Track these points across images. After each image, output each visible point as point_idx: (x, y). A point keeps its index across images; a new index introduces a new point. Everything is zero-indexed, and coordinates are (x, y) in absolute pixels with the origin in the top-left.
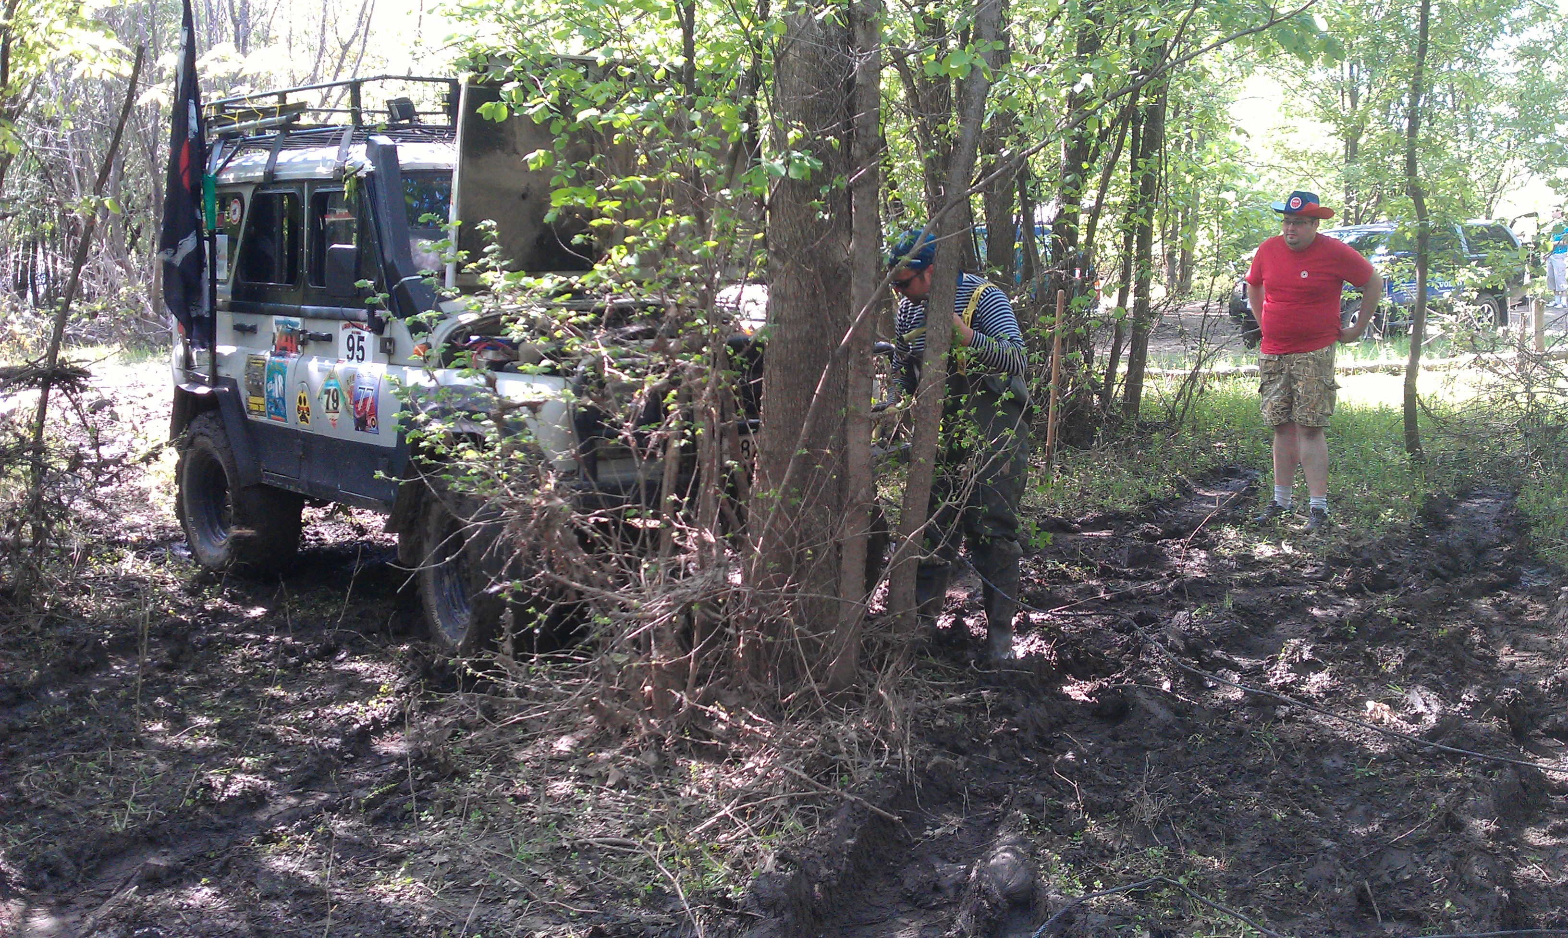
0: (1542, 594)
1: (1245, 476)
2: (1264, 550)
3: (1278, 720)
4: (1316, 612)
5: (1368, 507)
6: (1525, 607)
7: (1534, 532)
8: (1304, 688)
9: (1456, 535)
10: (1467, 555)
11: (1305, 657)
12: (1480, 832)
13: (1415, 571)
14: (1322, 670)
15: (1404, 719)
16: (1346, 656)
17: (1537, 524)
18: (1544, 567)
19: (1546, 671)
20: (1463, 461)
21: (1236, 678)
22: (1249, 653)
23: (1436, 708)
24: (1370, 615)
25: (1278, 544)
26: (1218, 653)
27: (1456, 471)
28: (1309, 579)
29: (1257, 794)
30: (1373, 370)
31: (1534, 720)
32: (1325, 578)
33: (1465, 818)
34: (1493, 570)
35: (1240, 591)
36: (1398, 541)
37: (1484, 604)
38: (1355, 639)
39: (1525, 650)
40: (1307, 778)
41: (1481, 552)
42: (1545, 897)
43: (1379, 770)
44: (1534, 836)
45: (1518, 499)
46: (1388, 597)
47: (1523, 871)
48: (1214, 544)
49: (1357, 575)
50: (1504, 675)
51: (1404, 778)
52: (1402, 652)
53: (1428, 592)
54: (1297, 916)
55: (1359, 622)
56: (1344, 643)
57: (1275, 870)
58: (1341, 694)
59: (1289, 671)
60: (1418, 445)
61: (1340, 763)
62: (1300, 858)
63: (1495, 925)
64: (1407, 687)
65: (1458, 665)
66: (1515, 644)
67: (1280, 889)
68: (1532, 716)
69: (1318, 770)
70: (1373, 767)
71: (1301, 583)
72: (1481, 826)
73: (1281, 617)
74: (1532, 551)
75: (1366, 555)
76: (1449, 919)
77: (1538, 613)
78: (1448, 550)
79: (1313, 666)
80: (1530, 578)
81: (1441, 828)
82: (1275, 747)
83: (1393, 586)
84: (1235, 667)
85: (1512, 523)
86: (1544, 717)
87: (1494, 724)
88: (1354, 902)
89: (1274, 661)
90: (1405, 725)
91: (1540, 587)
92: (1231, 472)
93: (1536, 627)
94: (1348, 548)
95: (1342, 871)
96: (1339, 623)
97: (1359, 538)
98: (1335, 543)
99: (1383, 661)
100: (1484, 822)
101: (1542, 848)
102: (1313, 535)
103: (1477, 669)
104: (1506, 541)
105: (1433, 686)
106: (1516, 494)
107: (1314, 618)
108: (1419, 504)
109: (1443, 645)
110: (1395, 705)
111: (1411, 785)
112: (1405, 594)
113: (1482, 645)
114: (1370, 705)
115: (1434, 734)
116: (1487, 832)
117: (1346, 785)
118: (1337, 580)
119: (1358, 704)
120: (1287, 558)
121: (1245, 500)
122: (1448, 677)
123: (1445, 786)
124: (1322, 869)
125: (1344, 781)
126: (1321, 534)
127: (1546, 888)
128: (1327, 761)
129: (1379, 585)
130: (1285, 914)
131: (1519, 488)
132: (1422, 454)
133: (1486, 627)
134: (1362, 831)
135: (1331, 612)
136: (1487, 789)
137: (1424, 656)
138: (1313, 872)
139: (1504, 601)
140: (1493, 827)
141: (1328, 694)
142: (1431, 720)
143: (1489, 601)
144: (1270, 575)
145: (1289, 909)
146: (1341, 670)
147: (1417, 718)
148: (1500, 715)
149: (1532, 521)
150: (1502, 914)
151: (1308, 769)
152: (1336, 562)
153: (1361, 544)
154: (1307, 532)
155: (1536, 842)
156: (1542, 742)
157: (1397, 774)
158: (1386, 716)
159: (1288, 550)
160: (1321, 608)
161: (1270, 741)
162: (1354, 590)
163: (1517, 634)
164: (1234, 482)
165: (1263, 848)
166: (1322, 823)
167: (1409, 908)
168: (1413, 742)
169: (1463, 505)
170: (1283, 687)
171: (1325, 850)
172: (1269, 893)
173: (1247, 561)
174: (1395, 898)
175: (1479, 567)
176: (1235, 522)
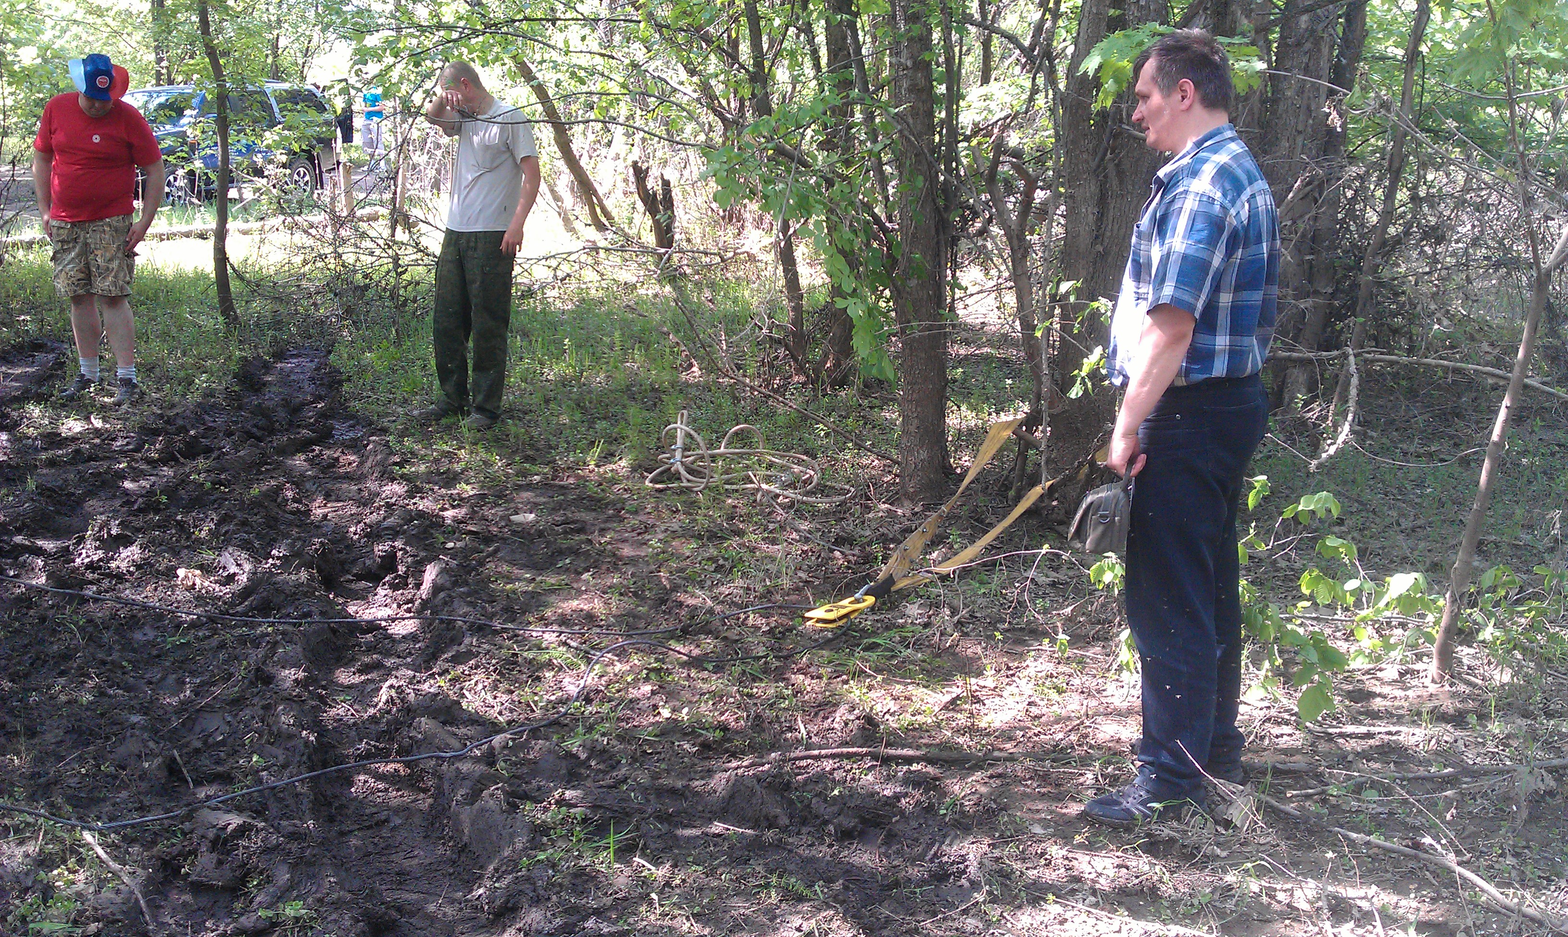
0: (355, 446)
1: (53, 350)
2: (73, 426)
3: (84, 600)
4: (128, 485)
5: (182, 374)
6: (337, 459)
7: (346, 387)
8: (113, 565)
9: (272, 397)
10: (282, 414)
11: (114, 532)
12: (288, 684)
13: (229, 434)
14: (132, 544)
15: (216, 582)
16: (158, 526)
17: (349, 379)
18: (355, 419)
19: (357, 519)
20: (277, 324)
21: (40, 563)
22: (55, 535)
23: (247, 567)
24: (184, 481)
25: (87, 419)
26: (18, 539)
27: (271, 333)
28: (121, 452)
29: (62, 680)
30: (187, 235)
31: (344, 566)
32: (138, 450)
33: (273, 671)
34: (306, 427)
35: (44, 471)
36: (213, 406)
37: (299, 461)
38: (167, 508)
39: (338, 501)
40: (116, 656)
41: (296, 410)
42: (353, 733)
43: (190, 637)
44: (345, 677)
45: (331, 356)
46: (201, 462)
47: (333, 712)
48: (16, 424)
49: (169, 444)
50: (317, 527)
51: (215, 641)
52: (214, 516)
53: (242, 453)
54: (104, 800)
55: (171, 491)
56: (156, 514)
57: (80, 756)
58: (152, 566)
59: (97, 548)
60: (233, 309)
61: (151, 634)
62: (108, 738)
63: (303, 768)
64: (219, 550)
65: (272, 522)
66: (328, 497)
67: (87, 775)
68: (343, 563)
69: (128, 646)
70: (183, 635)
71: (113, 457)
72: (290, 675)
73: (91, 494)
74: (343, 406)
75: (180, 422)
76: (258, 771)
77: (350, 464)
78: (261, 411)
79: (124, 541)
80: (342, 431)
81: (252, 684)
82: (81, 629)
83: (208, 451)
84: (39, 552)
85: (325, 381)
86: (354, 561)
87: (303, 575)
88: (163, 774)
89: (81, 540)
90: (217, 587)
91: (352, 439)
92: (37, 346)
93: (348, 477)
94: (161, 416)
95: (151, 744)
96: (150, 493)
97: (173, 406)
98: (149, 412)
99: (196, 527)
100: (293, 671)
101: (351, 687)
102: (125, 407)
103: (290, 524)
104: (320, 398)
105: (245, 546)
106: (330, 352)
107: (126, 493)
108: (234, 367)
109: (256, 504)
110: (206, 569)
111: (222, 646)
112: (218, 458)
113: (295, 500)
114: (181, 572)
115: (246, 592)
116: (296, 680)
117: (158, 656)
118: (149, 449)
119: (170, 573)
120: (97, 432)
121: (51, 376)
122: (259, 536)
123: (256, 643)
124: (132, 746)
125: (155, 653)
126: (133, 404)
127: (355, 724)
128: (138, 636)
129: (192, 451)
130: (92, 799)
131: (333, 346)
132: (236, 317)
133: (298, 482)
134: (174, 701)
135: (143, 483)
136: (296, 638)
137: (235, 517)
138: (122, 750)
139: (317, 456)
140: (301, 675)
141: (139, 567)
142: (243, 578)
143: (303, 457)
144: (78, 452)
145: (96, 794)
146: (152, 541)
147: (231, 578)
148: (309, 566)
149: (344, 377)
150: (309, 758)
151: (117, 647)
152: (148, 433)
153: (175, 411)
154: (119, 404)
155: (346, 682)
156: (353, 586)
157: (209, 637)
158: (198, 582)
159: (98, 423)
160: (134, 480)
161: (76, 624)
162: (168, 458)
163: (329, 486)
164: (40, 356)
165: (68, 736)
166: (131, 699)
167: (220, 769)
168: (225, 603)
169: (279, 365)
170: (91, 567)
171: (133, 726)
172: (73, 782)
173: (53, 439)
174: (205, 762)
175: (292, 425)
176: (40, 399)
